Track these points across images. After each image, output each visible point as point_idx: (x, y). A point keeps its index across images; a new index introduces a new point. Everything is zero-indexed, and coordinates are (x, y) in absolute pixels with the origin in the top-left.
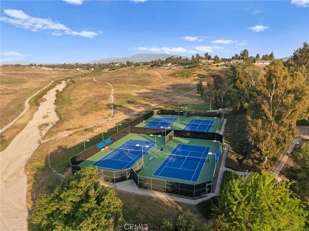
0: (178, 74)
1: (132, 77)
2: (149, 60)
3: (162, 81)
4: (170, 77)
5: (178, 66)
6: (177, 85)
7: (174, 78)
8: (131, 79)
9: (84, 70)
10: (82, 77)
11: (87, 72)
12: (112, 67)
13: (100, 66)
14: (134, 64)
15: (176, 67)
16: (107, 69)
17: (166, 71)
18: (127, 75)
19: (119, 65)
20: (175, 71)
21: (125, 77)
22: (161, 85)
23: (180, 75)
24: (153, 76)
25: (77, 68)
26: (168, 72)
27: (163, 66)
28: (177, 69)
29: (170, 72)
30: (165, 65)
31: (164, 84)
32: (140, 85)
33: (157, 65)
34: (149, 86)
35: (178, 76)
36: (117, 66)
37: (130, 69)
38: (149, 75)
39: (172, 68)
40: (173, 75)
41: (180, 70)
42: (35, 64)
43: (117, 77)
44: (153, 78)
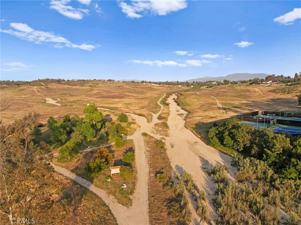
0: (279, 90)
1: (232, 92)
2: (247, 79)
3: (262, 96)
4: (270, 92)
5: (279, 83)
6: (277, 99)
7: (275, 93)
8: (232, 94)
9: (184, 87)
10: (185, 92)
11: (188, 88)
12: (209, 85)
13: (198, 84)
14: (231, 82)
15: (277, 84)
16: (205, 87)
17: (266, 88)
18: (227, 90)
19: (215, 83)
20: (275, 88)
21: (225, 92)
22: (261, 99)
23: (280, 91)
24: (252, 91)
25: (178, 85)
26: (268, 89)
27: (263, 84)
28: (278, 86)
29: (270, 88)
30: (265, 82)
31: (264, 98)
32: (241, 98)
33: (256, 83)
34: (249, 99)
35: (279, 92)
36: (213, 84)
37: (228, 86)
38: (249, 91)
39: (272, 85)
40: (274, 91)
41: (281, 87)
42: (145, 81)
43: (218, 92)
44: (253, 94)
